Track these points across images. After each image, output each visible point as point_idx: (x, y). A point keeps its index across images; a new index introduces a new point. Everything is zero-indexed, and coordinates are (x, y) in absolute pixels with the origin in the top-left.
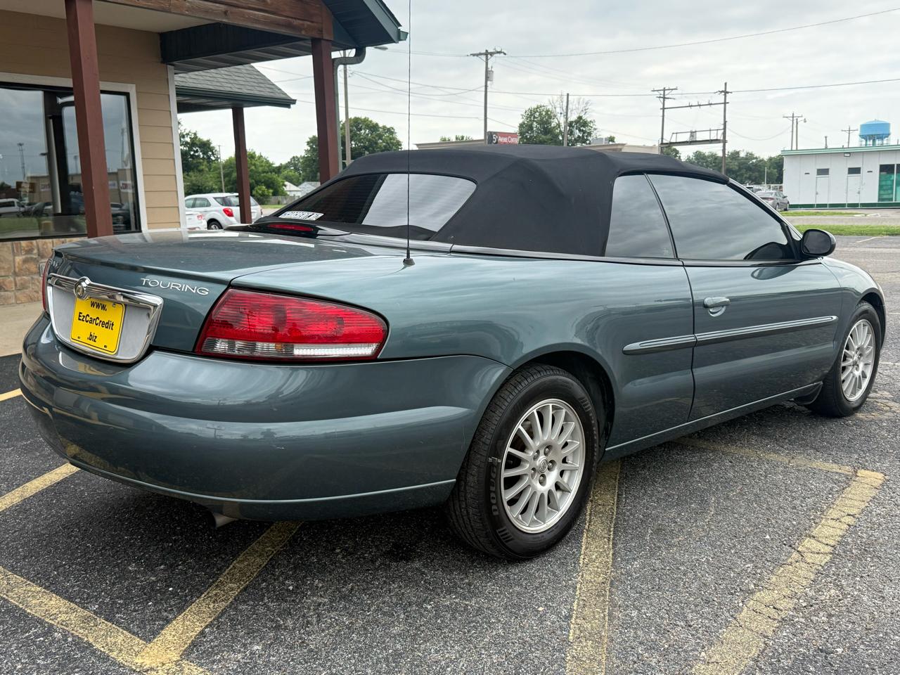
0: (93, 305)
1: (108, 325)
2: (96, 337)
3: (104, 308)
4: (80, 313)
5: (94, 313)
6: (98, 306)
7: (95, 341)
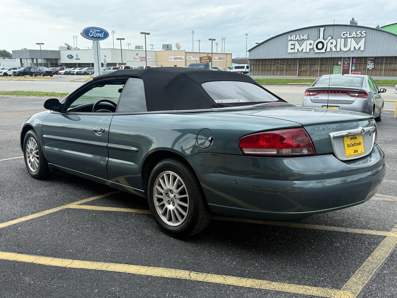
0: (351, 139)
1: (359, 144)
2: (357, 150)
3: (356, 138)
4: (348, 144)
5: (353, 142)
6: (353, 139)
7: (357, 152)
